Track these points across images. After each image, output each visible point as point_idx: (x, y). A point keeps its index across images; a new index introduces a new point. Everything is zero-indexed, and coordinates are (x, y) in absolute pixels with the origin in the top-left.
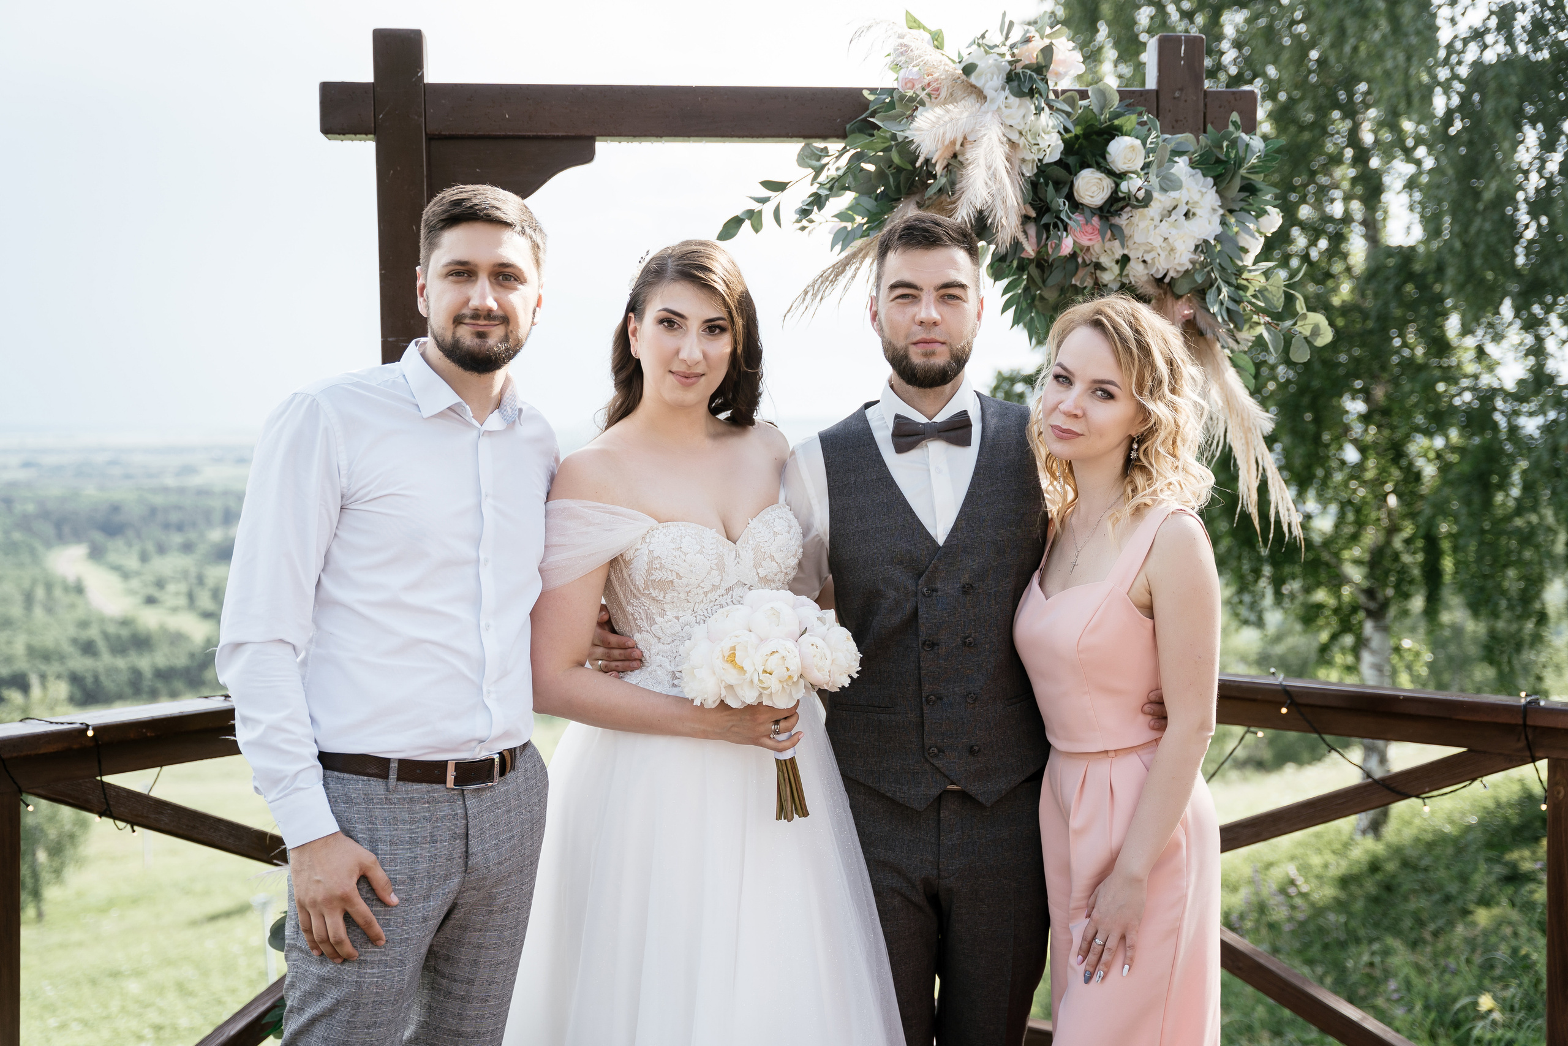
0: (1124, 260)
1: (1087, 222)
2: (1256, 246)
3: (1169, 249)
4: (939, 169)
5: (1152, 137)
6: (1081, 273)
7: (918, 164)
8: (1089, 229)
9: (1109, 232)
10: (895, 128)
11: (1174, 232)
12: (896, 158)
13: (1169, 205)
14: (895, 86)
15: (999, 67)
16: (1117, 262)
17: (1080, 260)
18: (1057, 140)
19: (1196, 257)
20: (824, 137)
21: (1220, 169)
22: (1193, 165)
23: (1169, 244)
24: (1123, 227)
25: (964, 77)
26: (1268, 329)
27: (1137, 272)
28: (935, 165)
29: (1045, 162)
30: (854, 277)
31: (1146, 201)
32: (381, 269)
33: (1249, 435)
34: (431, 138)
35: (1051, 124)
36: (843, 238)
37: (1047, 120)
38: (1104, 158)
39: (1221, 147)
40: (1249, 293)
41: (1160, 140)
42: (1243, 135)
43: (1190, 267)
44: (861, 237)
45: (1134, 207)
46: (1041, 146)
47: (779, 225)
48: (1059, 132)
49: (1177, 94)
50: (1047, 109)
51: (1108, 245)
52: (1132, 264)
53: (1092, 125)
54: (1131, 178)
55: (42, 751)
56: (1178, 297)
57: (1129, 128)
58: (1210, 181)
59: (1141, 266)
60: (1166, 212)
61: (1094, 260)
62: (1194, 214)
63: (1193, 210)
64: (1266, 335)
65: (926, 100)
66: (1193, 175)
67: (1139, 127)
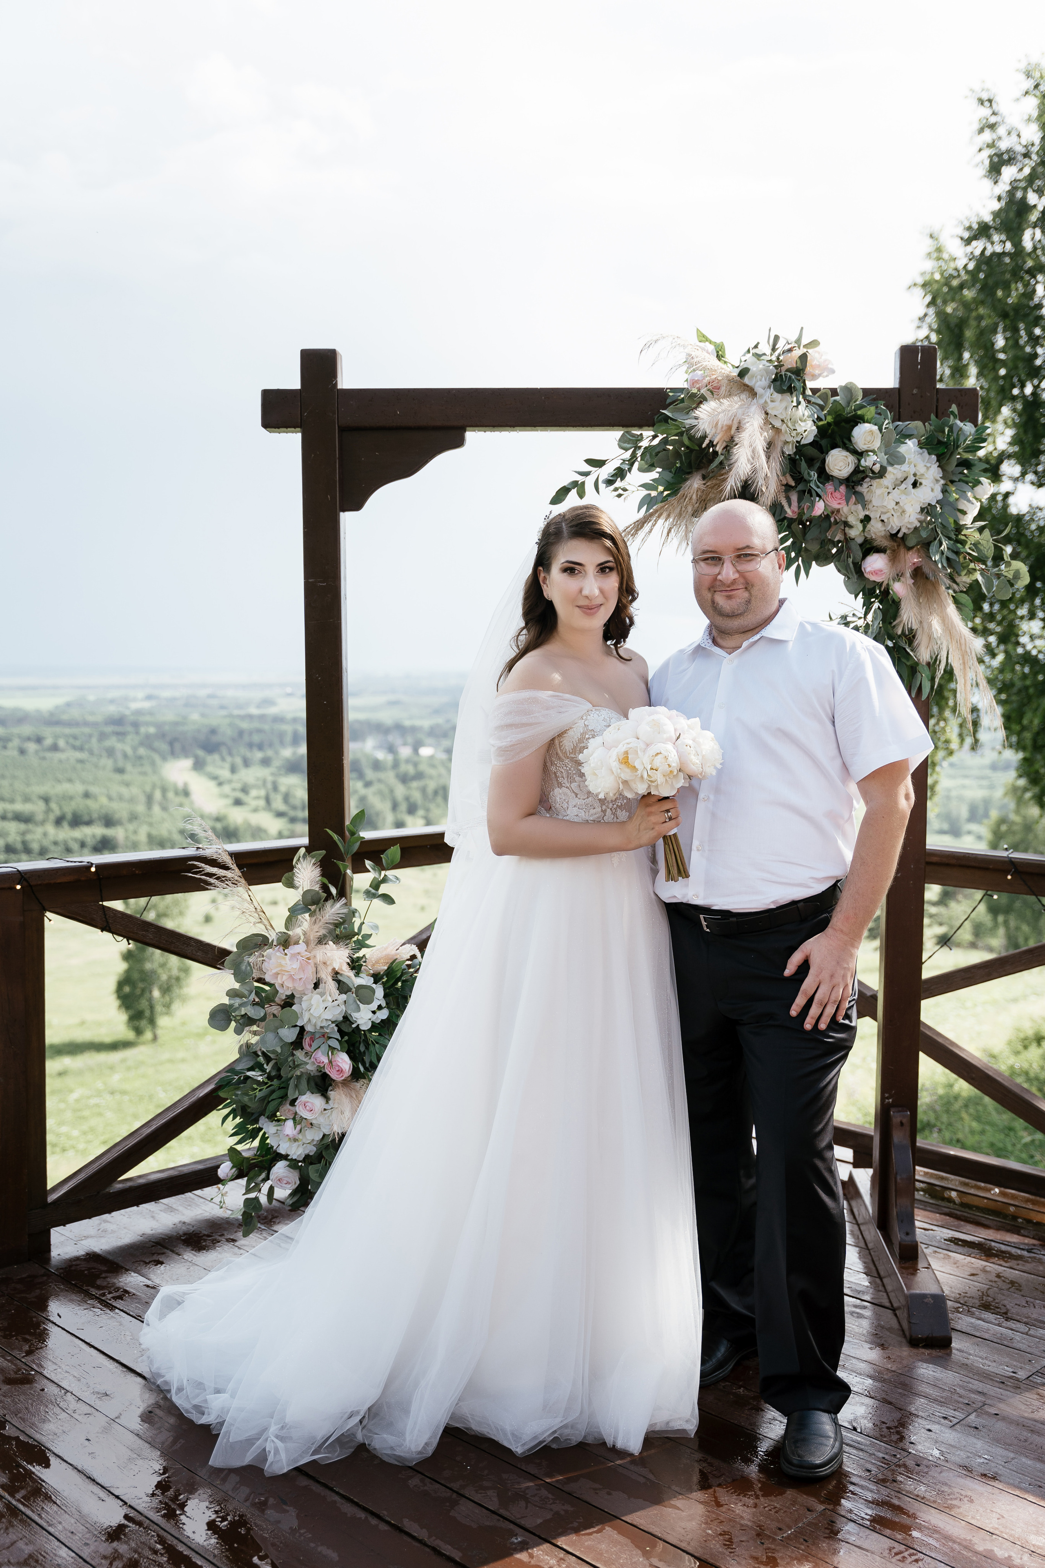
0: (867, 520)
1: (835, 490)
2: (973, 510)
3: (901, 511)
4: (719, 448)
5: (885, 424)
6: (833, 528)
7: (704, 446)
8: (837, 494)
9: (853, 496)
10: (682, 418)
11: (903, 497)
12: (686, 441)
13: (900, 476)
14: (686, 386)
15: (767, 371)
16: (862, 521)
17: (832, 520)
18: (812, 426)
19: (923, 518)
20: (640, 426)
21: (942, 450)
22: (921, 445)
23: (900, 507)
24: (865, 494)
25: (738, 378)
26: (981, 574)
27: (876, 530)
28: (716, 445)
29: (803, 442)
30: (650, 531)
31: (882, 473)
32: (304, 528)
33: (966, 657)
34: (343, 430)
35: (807, 413)
36: (648, 501)
37: (803, 410)
38: (850, 441)
39: (944, 432)
40: (967, 547)
41: (891, 427)
42: (958, 422)
43: (918, 525)
44: (661, 502)
45: (872, 478)
46: (799, 431)
47: (598, 492)
48: (813, 421)
49: (915, 391)
50: (803, 403)
51: (853, 508)
52: (872, 522)
53: (840, 415)
54: (868, 455)
55: (59, 881)
56: (909, 549)
57: (869, 417)
58: (934, 457)
59: (880, 524)
60: (899, 482)
61: (843, 519)
62: (921, 484)
63: (920, 480)
64: (980, 579)
65: (708, 395)
66: (921, 454)
67: (877, 416)
